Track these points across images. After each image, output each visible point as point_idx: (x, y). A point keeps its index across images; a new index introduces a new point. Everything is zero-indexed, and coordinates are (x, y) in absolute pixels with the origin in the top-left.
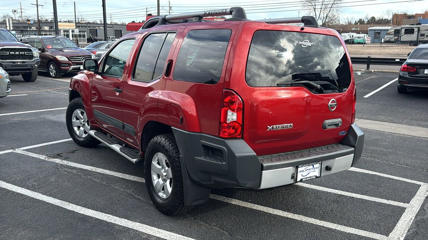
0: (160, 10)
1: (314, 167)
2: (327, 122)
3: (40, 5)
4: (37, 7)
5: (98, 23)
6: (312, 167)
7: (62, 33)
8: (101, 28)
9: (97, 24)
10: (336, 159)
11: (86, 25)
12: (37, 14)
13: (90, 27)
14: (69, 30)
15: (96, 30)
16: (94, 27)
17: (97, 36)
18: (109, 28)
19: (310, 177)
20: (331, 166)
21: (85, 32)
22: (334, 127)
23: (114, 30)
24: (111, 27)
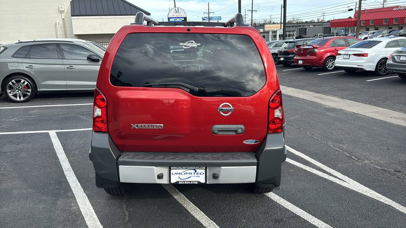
0: (362, 4)
1: (197, 172)
2: (217, 126)
3: (254, 11)
4: (252, 12)
5: (316, 22)
6: (194, 171)
7: (270, 34)
8: (311, 26)
9: (314, 22)
10: (222, 167)
11: (296, 25)
12: (251, 19)
13: (300, 26)
14: (277, 30)
15: (306, 29)
16: (304, 26)
17: (306, 35)
18: (318, 26)
19: (190, 182)
20: (217, 175)
21: (294, 31)
22: (233, 133)
23: (323, 27)
24: (320, 25)
